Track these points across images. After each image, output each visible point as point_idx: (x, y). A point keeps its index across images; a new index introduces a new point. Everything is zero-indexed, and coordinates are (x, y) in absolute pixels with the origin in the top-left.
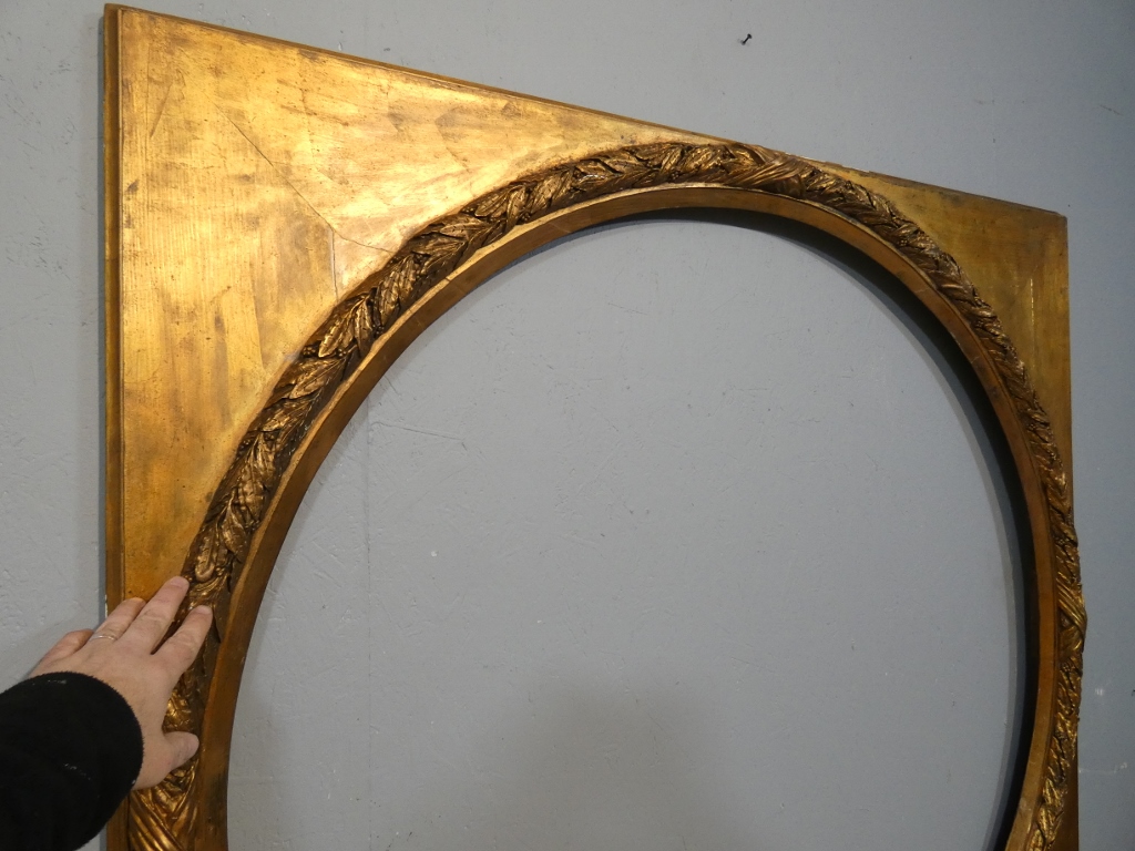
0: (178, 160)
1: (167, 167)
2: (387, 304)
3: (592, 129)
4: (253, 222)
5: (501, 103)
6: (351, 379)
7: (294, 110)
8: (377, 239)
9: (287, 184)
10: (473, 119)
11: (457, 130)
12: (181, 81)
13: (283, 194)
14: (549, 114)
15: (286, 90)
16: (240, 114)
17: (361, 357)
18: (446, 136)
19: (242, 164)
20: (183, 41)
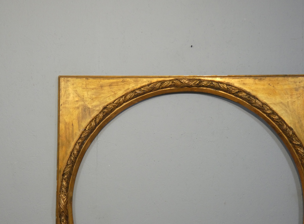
0: (67, 100)
1: (66, 101)
2: (98, 120)
3: (141, 81)
4: (78, 108)
5: (121, 80)
6: (93, 133)
7: (85, 88)
8: (98, 109)
9: (83, 101)
10: (116, 84)
11: (113, 87)
12: (68, 87)
13: (82, 103)
14: (132, 80)
15: (83, 85)
16: (76, 91)
17: (94, 130)
18: (111, 88)
19: (77, 99)
20: (68, 81)
